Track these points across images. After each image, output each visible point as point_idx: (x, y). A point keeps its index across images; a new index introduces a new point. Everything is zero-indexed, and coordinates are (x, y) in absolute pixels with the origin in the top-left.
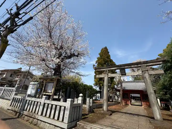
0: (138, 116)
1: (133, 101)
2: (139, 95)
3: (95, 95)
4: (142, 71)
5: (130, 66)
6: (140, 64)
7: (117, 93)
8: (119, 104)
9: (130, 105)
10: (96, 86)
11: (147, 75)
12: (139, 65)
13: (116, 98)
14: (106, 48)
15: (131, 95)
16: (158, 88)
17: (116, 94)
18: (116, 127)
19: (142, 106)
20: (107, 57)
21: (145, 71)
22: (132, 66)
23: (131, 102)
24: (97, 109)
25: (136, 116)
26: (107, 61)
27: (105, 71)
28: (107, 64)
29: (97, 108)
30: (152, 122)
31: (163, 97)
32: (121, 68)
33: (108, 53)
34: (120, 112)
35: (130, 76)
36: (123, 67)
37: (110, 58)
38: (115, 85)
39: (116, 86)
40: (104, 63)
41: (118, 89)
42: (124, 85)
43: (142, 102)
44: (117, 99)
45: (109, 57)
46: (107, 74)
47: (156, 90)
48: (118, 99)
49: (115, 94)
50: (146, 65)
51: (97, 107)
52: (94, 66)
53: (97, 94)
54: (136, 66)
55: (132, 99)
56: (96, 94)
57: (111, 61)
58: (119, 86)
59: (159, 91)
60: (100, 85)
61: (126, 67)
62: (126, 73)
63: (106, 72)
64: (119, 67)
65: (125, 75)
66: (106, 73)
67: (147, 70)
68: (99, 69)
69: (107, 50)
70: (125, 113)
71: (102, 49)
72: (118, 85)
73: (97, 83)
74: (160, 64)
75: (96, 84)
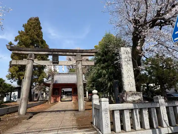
0: (65, 112)
1: (64, 97)
2: (71, 89)
3: (8, 95)
4: (77, 61)
5: (65, 53)
6: (76, 52)
7: (46, 89)
8: (47, 103)
9: (60, 102)
10: (11, 80)
11: (80, 66)
12: (75, 54)
13: (44, 95)
14: (37, 19)
15: (63, 91)
16: (89, 81)
17: (45, 91)
18: (34, 131)
19: (71, 101)
20: (37, 35)
21: (79, 61)
22: (68, 53)
23: (61, 98)
24: (9, 115)
25: (63, 112)
26: (37, 41)
27: (29, 55)
28: (35, 45)
29: (7, 114)
30: (76, 114)
31: (91, 89)
32: (53, 54)
33: (40, 28)
34: (45, 112)
35: (63, 66)
36: (56, 53)
37: (42, 38)
38: (44, 77)
39: (45, 80)
40: (31, 43)
41: (48, 84)
42: (56, 78)
43: (73, 96)
44: (45, 97)
45: (40, 35)
46: (32, 60)
47: (86, 83)
48: (47, 97)
49: (43, 90)
50: (81, 54)
51: (8, 111)
52: (11, 44)
53: (13, 93)
54: (71, 54)
55: (64, 95)
56: (10, 93)
57: (43, 42)
58: (50, 79)
59: (89, 83)
60: (19, 78)
61: (60, 53)
62: (58, 61)
63: (31, 56)
64: (51, 52)
65: (58, 63)
66: (30, 58)
67: (81, 61)
68: (18, 50)
69: (39, 23)
70: (51, 112)
71: (30, 19)
72: (48, 78)
73: (15, 75)
74: (93, 56)
75: (12, 77)
